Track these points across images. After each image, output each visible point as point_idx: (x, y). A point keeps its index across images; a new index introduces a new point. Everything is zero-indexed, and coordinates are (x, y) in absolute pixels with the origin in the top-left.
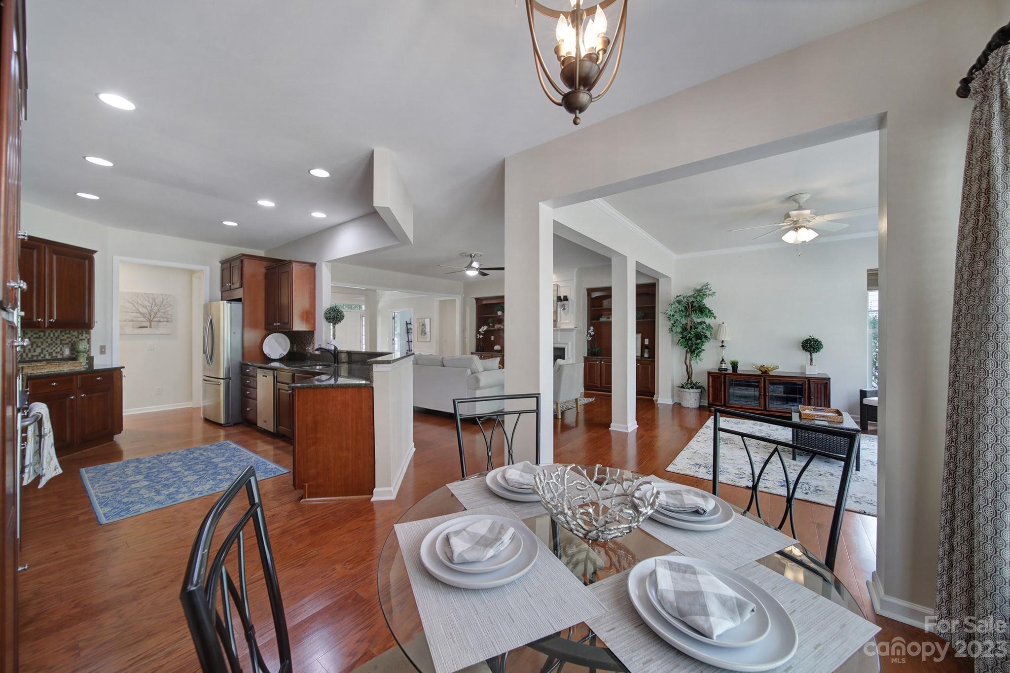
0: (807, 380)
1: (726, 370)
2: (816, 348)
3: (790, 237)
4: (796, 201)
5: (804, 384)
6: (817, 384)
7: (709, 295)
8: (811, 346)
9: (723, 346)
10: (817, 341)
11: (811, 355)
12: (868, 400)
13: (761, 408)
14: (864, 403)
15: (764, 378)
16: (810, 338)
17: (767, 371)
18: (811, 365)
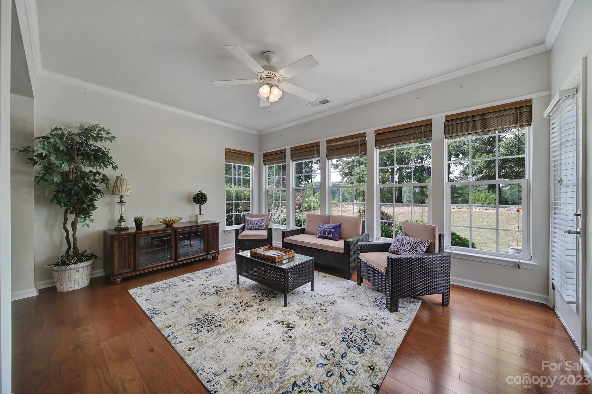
0: (206, 227)
1: (126, 229)
4: (268, 60)
5: (204, 230)
6: (212, 228)
7: (106, 138)
8: (200, 199)
9: (121, 202)
11: (200, 206)
12: (241, 235)
13: (172, 261)
14: (239, 238)
15: (175, 231)
16: (199, 192)
17: (172, 224)
18: (200, 214)
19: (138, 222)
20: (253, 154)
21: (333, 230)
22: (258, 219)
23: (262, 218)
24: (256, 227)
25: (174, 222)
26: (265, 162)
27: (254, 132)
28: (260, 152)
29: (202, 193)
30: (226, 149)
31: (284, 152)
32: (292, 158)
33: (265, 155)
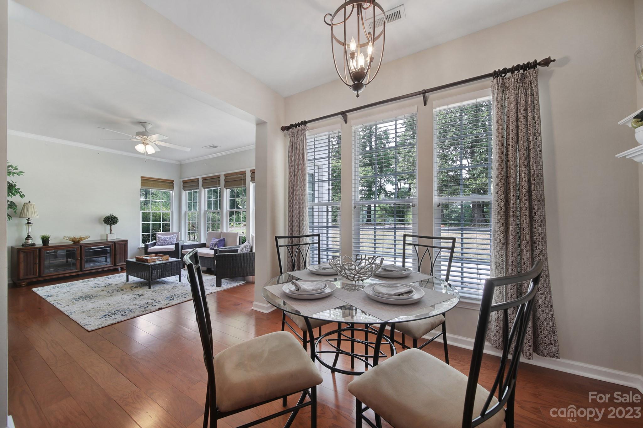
0: (113, 243)
2: (115, 222)
3: (140, 148)
4: (144, 126)
5: (112, 246)
6: (120, 245)
8: (111, 220)
9: (29, 223)
10: (115, 217)
11: (110, 226)
12: (150, 249)
13: (77, 271)
14: (148, 251)
15: (81, 247)
16: (110, 215)
17: (79, 241)
18: (111, 233)
19: (45, 240)
20: (173, 181)
21: (218, 243)
22: (169, 236)
23: (172, 236)
24: (167, 243)
25: (81, 239)
26: (185, 188)
27: (174, 162)
28: (180, 179)
29: (113, 216)
30: (141, 177)
31: (197, 180)
32: (203, 186)
33: (185, 182)
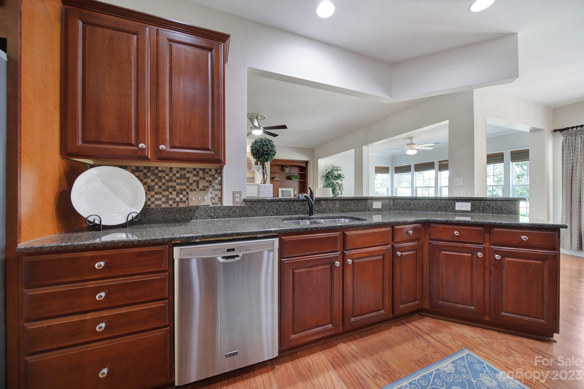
20: (389, 168)
26: (396, 172)
28: (392, 166)
30: (375, 167)
31: (409, 166)
33: (396, 168)
